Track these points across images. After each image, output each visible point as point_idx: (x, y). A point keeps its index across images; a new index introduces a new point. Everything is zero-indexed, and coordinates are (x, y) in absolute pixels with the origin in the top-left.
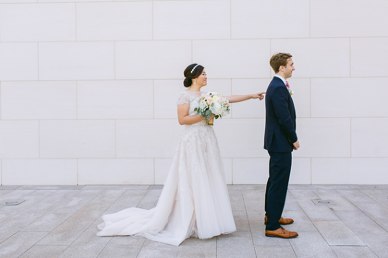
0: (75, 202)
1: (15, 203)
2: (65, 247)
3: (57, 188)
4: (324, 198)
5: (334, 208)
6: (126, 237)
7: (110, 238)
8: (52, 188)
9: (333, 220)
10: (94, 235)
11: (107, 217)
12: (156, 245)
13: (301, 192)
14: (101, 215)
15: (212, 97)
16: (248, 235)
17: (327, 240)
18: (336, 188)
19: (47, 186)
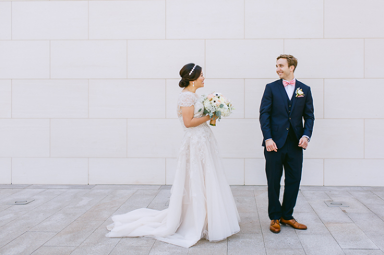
0: (84, 201)
1: (24, 202)
2: (73, 248)
3: (68, 187)
4: (336, 200)
5: (347, 210)
6: (136, 239)
7: (119, 240)
8: (62, 187)
9: (346, 223)
10: (103, 236)
11: (116, 218)
12: (166, 247)
13: (314, 193)
14: (111, 215)
15: (219, 97)
16: (260, 237)
17: (339, 242)
18: (349, 190)
19: (57, 185)
